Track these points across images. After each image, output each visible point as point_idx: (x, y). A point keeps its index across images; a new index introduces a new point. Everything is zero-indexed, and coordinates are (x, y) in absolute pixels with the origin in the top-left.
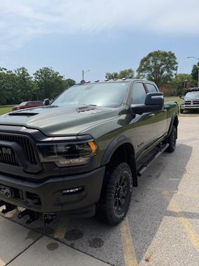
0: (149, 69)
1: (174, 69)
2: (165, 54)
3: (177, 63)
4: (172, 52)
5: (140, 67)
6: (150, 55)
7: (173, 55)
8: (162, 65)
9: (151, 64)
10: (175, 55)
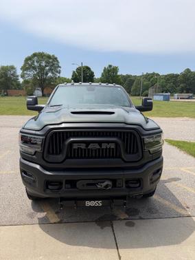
0: (34, 68)
1: (57, 72)
2: (49, 57)
3: (60, 67)
4: (56, 56)
5: (25, 65)
6: (35, 55)
7: (56, 58)
8: (46, 66)
9: (36, 64)
10: (58, 59)
